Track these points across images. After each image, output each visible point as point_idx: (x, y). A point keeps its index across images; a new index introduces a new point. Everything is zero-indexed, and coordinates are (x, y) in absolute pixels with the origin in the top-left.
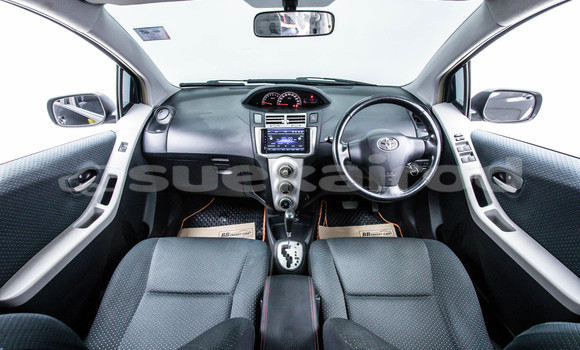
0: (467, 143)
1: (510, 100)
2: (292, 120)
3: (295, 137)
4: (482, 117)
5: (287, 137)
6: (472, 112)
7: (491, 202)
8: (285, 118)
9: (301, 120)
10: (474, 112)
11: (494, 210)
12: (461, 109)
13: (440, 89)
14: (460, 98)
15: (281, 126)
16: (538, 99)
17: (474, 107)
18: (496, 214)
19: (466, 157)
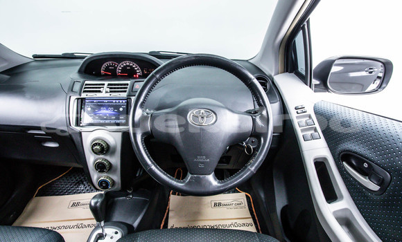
0: (310, 117)
1: (352, 75)
2: (113, 88)
3: (116, 107)
4: (326, 89)
5: (108, 107)
6: (315, 82)
7: (342, 197)
8: (106, 86)
9: (122, 88)
10: (318, 82)
11: (346, 209)
12: (303, 78)
13: (281, 57)
14: (301, 67)
15: (99, 95)
16: (388, 67)
17: (317, 77)
18: (349, 216)
19: (309, 133)
